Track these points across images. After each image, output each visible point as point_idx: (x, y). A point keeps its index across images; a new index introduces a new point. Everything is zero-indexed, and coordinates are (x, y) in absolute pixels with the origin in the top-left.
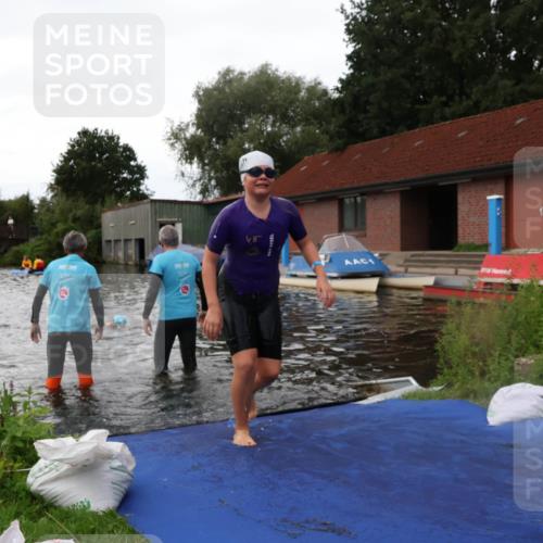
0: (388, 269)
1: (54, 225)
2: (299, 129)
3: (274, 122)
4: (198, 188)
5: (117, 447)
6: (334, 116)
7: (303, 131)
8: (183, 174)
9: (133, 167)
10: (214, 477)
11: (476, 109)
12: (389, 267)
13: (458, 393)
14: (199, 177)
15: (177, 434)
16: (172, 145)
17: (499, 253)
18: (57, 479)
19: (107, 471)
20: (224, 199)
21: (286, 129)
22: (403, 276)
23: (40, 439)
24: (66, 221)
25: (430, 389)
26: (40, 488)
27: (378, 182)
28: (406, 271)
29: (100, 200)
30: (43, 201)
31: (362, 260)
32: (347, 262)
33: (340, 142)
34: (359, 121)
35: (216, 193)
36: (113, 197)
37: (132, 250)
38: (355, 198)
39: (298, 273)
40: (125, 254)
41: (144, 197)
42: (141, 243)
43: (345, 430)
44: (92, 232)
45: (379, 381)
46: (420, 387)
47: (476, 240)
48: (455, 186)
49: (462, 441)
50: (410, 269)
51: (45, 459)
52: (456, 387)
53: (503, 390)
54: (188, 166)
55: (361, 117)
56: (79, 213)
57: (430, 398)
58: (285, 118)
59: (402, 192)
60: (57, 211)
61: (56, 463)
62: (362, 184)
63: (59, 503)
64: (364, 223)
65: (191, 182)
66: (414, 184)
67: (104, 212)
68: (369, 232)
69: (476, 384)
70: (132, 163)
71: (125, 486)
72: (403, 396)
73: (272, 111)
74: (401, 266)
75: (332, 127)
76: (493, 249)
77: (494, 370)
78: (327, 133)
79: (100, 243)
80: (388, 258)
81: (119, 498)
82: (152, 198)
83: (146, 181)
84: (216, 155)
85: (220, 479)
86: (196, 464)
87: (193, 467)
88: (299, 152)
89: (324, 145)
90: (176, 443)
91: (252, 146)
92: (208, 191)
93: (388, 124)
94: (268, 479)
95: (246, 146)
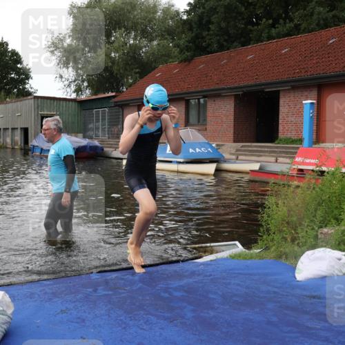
0: (224, 157)
2: (155, 43)
3: (136, 36)
4: (73, 88)
6: (183, 32)
7: (158, 44)
8: (61, 77)
9: (20, 69)
10: (79, 318)
11: (297, 30)
12: (224, 155)
13: (273, 254)
14: (73, 78)
15: (49, 285)
16: (52, 52)
17: (310, 146)
20: (94, 97)
21: (145, 43)
22: (235, 163)
25: (252, 251)
27: (217, 87)
28: (237, 159)
31: (203, 149)
32: (191, 150)
33: (189, 54)
34: (203, 38)
35: (88, 92)
36: (3, 93)
37: (18, 137)
38: (199, 99)
40: (12, 140)
41: (29, 94)
42: (25, 131)
43: (184, 282)
45: (212, 244)
46: (244, 250)
47: (293, 135)
48: (278, 92)
49: (275, 292)
50: (240, 157)
52: (272, 249)
53: (309, 253)
55: (205, 33)
57: (251, 258)
58: (144, 34)
59: (236, 97)
62: (205, 88)
64: (205, 120)
65: (67, 83)
66: (244, 89)
68: (208, 127)
69: (288, 248)
70: (19, 66)
71: (5, 327)
72: (230, 256)
73: (134, 27)
74: (233, 154)
75: (182, 42)
76: (306, 143)
77: (302, 237)
78: (178, 47)
80: (223, 147)
82: (35, 95)
83: (30, 81)
85: (83, 321)
86: (64, 309)
87: (61, 311)
88: (155, 61)
89: (175, 57)
90: (48, 291)
91: (117, 55)
92: (81, 91)
93: (225, 40)
94: (121, 320)
95: (113, 55)
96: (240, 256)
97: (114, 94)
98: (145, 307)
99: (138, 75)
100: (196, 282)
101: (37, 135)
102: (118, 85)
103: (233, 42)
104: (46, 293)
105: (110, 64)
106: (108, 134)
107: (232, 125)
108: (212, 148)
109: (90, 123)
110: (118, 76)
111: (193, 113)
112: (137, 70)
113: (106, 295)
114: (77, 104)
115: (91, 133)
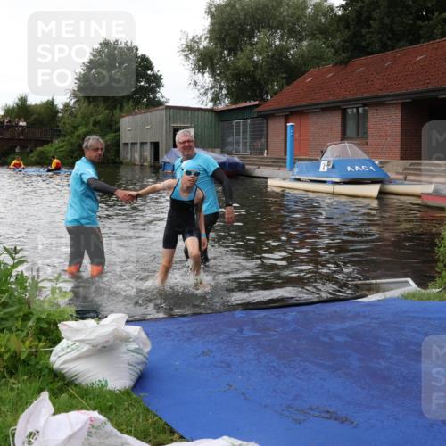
0: (389, 177)
1: (76, 128)
2: (305, 43)
3: (282, 36)
4: (210, 96)
5: (135, 330)
6: (338, 31)
7: (309, 45)
8: (196, 83)
9: (150, 76)
10: (223, 362)
12: (389, 174)
14: (210, 86)
15: (186, 322)
16: (186, 56)
18: (78, 358)
19: (125, 353)
20: (234, 107)
21: (293, 43)
22: (403, 184)
23: (63, 321)
24: (87, 125)
25: (429, 291)
26: (62, 367)
27: (380, 94)
28: (405, 179)
29: (119, 106)
30: (66, 105)
31: (363, 167)
32: (349, 169)
33: (345, 55)
34: (362, 36)
35: (227, 101)
36: (131, 104)
37: (148, 152)
38: (357, 109)
39: (302, 178)
40: (141, 156)
41: (160, 104)
42: (156, 145)
43: (347, 325)
44: (111, 136)
45: (378, 281)
46: (419, 289)
50: (409, 177)
51: (68, 340)
54: (200, 75)
56: (99, 117)
57: (429, 299)
58: (292, 33)
59: (404, 105)
60: (79, 115)
61: (78, 344)
62: (365, 95)
63: (79, 381)
64: (365, 133)
65: (202, 90)
66: (413, 96)
67: (124, 117)
68: (370, 141)
70: (149, 72)
71: (140, 367)
72: (402, 296)
73: (280, 26)
74: (401, 174)
75: (337, 42)
78: (333, 47)
79: (118, 145)
80: (389, 166)
81: (134, 378)
82: (167, 104)
83: (162, 90)
84: (226, 66)
85: (229, 365)
86: (206, 350)
87: (203, 353)
88: (305, 64)
89: (329, 59)
90: (187, 329)
91: (261, 58)
92: (219, 99)
93: (389, 39)
94: (274, 367)
95: (255, 58)
96: (414, 297)
97: (257, 103)
98: (301, 353)
99: (284, 81)
100: (361, 325)
101: (169, 149)
102: (261, 93)
103: (398, 41)
104: (183, 332)
105: (252, 69)
106: (250, 149)
107: (399, 138)
108: (374, 165)
109: (229, 137)
110: (262, 82)
111: (351, 125)
112: (284, 75)
113: (254, 337)
114: (214, 114)
115: (229, 148)
